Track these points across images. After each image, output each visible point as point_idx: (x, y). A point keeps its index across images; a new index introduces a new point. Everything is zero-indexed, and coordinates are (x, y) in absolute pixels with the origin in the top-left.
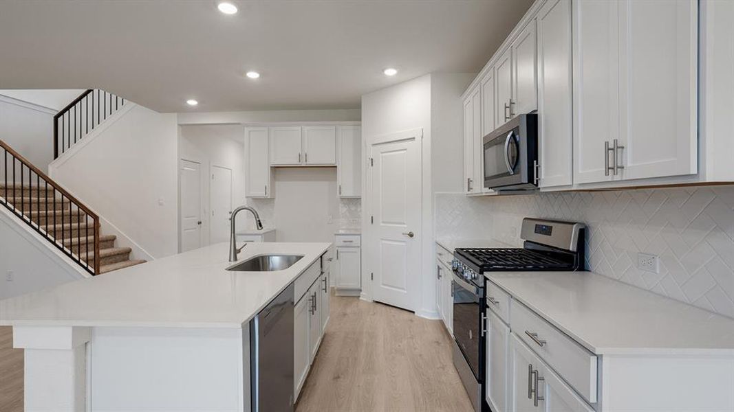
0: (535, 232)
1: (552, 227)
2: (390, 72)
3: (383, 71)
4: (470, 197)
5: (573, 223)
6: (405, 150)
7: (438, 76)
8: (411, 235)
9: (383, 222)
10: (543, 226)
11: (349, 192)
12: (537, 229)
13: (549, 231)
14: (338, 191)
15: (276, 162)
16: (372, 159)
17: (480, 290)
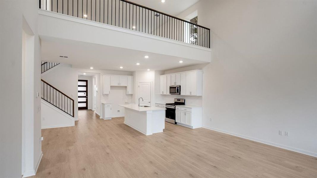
6: (148, 85)
8: (149, 102)
11: (130, 93)
12: (178, 100)
13: (180, 100)
14: (127, 92)
15: (112, 85)
16: (139, 86)
17: (175, 108)
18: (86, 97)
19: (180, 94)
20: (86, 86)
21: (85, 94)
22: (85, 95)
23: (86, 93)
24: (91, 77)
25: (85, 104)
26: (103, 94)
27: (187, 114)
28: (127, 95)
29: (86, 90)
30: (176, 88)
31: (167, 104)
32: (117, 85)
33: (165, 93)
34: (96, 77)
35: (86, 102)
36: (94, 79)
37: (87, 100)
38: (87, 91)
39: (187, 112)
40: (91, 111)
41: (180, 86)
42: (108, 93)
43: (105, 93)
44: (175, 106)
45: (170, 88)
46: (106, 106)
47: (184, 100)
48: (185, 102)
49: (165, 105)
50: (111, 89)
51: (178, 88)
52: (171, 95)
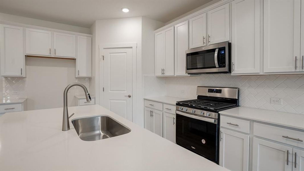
0: (208, 92)
1: (221, 90)
2: (126, 10)
3: (122, 9)
4: (157, 77)
5: (237, 88)
6: (126, 53)
7: (146, 19)
8: (130, 97)
9: (110, 91)
10: (214, 89)
13: (219, 91)
14: (77, 73)
16: (103, 56)
17: (217, 120)
19: (230, 71)
30: (213, 50)
32: (46, 54)
33: (169, 73)
41: (230, 45)
44: (219, 115)
47: (239, 91)
48: (239, 98)
49: (175, 107)
50: (26, 64)
51: (223, 52)
52: (189, 75)
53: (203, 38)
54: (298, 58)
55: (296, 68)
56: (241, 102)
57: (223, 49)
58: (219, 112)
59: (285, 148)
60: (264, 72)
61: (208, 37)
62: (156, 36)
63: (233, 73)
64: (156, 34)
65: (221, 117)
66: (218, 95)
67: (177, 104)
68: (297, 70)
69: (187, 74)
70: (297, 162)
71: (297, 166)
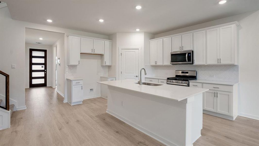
1: (188, 72)
2: (138, 30)
6: (135, 52)
8: (137, 77)
9: (126, 73)
10: (184, 72)
11: (108, 64)
12: (182, 73)
14: (104, 63)
15: (83, 52)
16: (121, 54)
17: (188, 84)
18: (45, 71)
19: (193, 63)
20: (45, 57)
21: (42, 67)
22: (43, 69)
23: (44, 66)
24: (51, 46)
25: (44, 79)
26: (68, 66)
27: (219, 95)
28: (103, 66)
29: (44, 62)
30: (185, 54)
31: (168, 79)
32: (90, 52)
33: (159, 64)
34: (58, 44)
35: (45, 78)
36: (55, 49)
37: (46, 75)
38: (45, 64)
39: (218, 92)
40: (50, 89)
41: (193, 51)
42: (77, 63)
43: (72, 63)
44: (189, 82)
45: (172, 55)
46: (74, 83)
47: (196, 72)
48: (196, 75)
49: (166, 81)
50: (81, 58)
51: (190, 55)
52: (172, 65)
53: (179, 47)
54: (219, 59)
55: (218, 62)
56: (197, 77)
57: (190, 53)
58: (189, 81)
59: (214, 92)
60: (207, 64)
61: (182, 47)
62: (151, 43)
63: (194, 64)
64: (151, 42)
65: (190, 83)
66: (187, 74)
67: (167, 79)
68: (219, 64)
69: (171, 64)
70: (218, 96)
71: (218, 97)
